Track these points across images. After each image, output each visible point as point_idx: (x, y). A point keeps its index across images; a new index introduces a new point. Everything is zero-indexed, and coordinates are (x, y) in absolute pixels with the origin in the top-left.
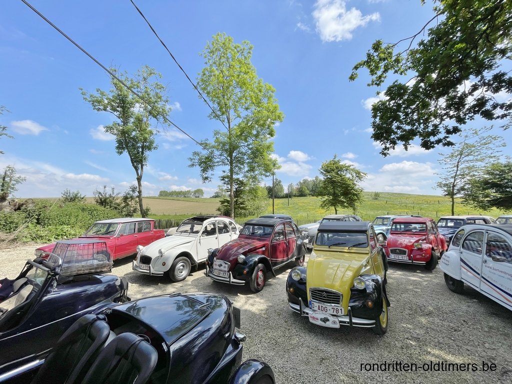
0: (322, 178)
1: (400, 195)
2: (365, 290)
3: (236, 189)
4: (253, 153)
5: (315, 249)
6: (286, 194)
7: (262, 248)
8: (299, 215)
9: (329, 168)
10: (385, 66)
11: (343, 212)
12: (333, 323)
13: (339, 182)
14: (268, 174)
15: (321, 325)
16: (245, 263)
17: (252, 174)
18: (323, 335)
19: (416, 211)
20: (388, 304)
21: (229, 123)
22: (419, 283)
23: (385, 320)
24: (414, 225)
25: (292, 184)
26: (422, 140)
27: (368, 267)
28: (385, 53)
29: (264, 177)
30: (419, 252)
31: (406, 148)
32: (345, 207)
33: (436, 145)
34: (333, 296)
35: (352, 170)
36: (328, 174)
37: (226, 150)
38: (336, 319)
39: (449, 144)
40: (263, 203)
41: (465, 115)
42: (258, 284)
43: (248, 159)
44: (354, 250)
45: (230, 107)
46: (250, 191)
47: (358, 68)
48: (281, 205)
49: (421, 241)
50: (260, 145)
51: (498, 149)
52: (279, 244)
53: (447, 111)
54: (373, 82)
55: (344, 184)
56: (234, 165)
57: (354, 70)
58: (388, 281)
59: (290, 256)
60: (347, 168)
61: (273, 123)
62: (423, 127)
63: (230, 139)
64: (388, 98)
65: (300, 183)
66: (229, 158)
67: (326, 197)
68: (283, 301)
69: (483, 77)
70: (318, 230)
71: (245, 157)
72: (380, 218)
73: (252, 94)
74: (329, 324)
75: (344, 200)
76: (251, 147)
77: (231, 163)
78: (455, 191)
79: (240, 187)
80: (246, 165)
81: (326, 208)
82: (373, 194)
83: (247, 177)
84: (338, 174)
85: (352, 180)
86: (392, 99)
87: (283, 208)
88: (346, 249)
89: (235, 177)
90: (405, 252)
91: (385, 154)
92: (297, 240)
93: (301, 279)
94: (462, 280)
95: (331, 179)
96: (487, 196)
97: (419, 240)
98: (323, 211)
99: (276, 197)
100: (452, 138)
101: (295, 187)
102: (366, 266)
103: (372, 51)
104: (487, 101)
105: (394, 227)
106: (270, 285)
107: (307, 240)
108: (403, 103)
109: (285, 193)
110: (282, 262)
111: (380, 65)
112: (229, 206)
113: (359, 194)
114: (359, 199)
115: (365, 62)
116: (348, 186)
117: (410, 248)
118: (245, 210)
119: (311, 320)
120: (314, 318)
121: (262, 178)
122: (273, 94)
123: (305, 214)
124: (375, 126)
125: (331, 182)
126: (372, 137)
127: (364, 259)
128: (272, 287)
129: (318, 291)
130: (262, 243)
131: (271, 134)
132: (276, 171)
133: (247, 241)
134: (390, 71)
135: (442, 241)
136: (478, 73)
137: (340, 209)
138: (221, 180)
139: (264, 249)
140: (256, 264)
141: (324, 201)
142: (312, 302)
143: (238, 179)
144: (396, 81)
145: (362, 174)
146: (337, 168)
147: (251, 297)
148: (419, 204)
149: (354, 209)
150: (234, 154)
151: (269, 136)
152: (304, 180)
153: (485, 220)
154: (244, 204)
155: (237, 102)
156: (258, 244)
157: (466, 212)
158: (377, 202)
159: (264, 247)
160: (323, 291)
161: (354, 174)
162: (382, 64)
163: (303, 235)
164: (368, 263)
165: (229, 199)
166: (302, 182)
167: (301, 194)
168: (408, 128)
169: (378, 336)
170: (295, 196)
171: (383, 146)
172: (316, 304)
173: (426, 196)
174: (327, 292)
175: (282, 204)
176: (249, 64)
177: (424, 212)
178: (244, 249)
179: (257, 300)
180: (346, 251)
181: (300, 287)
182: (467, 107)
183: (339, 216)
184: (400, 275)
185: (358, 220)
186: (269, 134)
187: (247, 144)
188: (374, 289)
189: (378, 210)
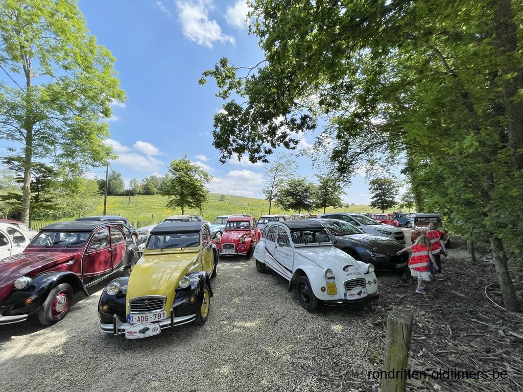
0: (171, 176)
1: (240, 198)
2: (189, 287)
3: (38, 179)
4: (72, 131)
5: (145, 254)
6: (127, 191)
7: (68, 261)
8: (141, 216)
9: (178, 167)
10: (230, 84)
11: (189, 212)
12: (154, 330)
13: (188, 183)
14: (97, 164)
15: (140, 337)
16: (30, 288)
17: (70, 160)
18: (142, 347)
19: (249, 211)
20: (211, 295)
21: (28, 76)
22: (240, 270)
23: (206, 311)
24: (242, 224)
25: (135, 179)
26: (250, 154)
27: (197, 265)
28: (230, 72)
29: (90, 167)
30: (243, 245)
31: (240, 160)
32: (192, 207)
33: (258, 161)
34: (156, 302)
35: (201, 171)
36: (177, 173)
37: (19, 118)
38: (157, 326)
39: (266, 161)
40: (90, 201)
41: (276, 142)
42: (55, 313)
43: (62, 138)
44: (187, 250)
45: (31, 54)
46: (65, 184)
47: (207, 75)
48: (118, 204)
49: (245, 236)
50: (87, 124)
51: (295, 170)
52: (99, 254)
53: (267, 136)
54: (220, 94)
55: (192, 184)
56: (35, 142)
57: (204, 76)
58: (217, 274)
59: (115, 266)
60: (196, 170)
61: (110, 100)
62: (251, 144)
63: (28, 102)
64: (227, 113)
65: (147, 179)
66: (24, 131)
67: (173, 197)
68: (95, 324)
69: (286, 118)
70: (151, 233)
71: (58, 135)
72: (220, 218)
73: (77, 50)
74: (149, 334)
75: (192, 201)
76: (69, 122)
77: (29, 139)
78: (272, 197)
79: (46, 177)
80: (58, 146)
81: (172, 208)
82: (220, 196)
83: (59, 163)
84: (187, 174)
85: (200, 181)
86: (230, 114)
87: (121, 208)
88: (178, 250)
89: (34, 160)
90: (234, 246)
91: (223, 162)
92: (127, 246)
93: (120, 292)
94: (265, 263)
95: (179, 178)
96: (288, 201)
97: (244, 235)
98: (169, 211)
99: (110, 194)
100: (268, 157)
101: (140, 183)
102: (194, 264)
103: (220, 65)
104: (287, 135)
105: (228, 226)
106: (79, 308)
107: (144, 244)
108: (239, 121)
109: (125, 189)
110: (104, 274)
111: (226, 81)
112: (20, 204)
113: (205, 195)
114: (205, 200)
115: (213, 72)
116: (196, 187)
117: (237, 242)
118: (54, 209)
119: (128, 336)
120: (131, 333)
121: (88, 169)
122: (112, 64)
123: (149, 215)
124: (215, 134)
125: (180, 181)
126: (213, 144)
127: (194, 257)
128: (83, 310)
129: (139, 301)
130: (70, 255)
131: (106, 113)
132: (109, 161)
133: (41, 255)
134: (233, 90)
135: (259, 234)
136: (284, 114)
137: (186, 209)
138: (4, 163)
139: (71, 262)
140: (53, 285)
141: (171, 201)
142: (131, 315)
143: (42, 165)
144: (233, 101)
145: (209, 177)
146: (187, 168)
147: (39, 335)
148: (252, 205)
149: (201, 209)
150: (36, 127)
151: (103, 115)
152: (151, 177)
153: (284, 217)
154: (51, 201)
155: (48, 51)
156: (60, 256)
157: (278, 212)
158: (222, 203)
159: (71, 260)
160: (144, 300)
161: (203, 176)
162: (228, 81)
163: (139, 238)
164: (197, 260)
165: (20, 193)
166: (149, 178)
167: (147, 192)
168: (241, 142)
169: (199, 327)
170: (139, 194)
171: (222, 155)
172: (135, 316)
173: (257, 199)
174: (149, 299)
175: (121, 202)
176: (74, 7)
177: (254, 212)
178: (31, 267)
179: (53, 334)
180: (178, 252)
181: (118, 301)
182: (277, 136)
183: (185, 216)
184: (228, 266)
185: (200, 221)
186: (103, 113)
187: (62, 116)
188: (198, 285)
189: (222, 211)
